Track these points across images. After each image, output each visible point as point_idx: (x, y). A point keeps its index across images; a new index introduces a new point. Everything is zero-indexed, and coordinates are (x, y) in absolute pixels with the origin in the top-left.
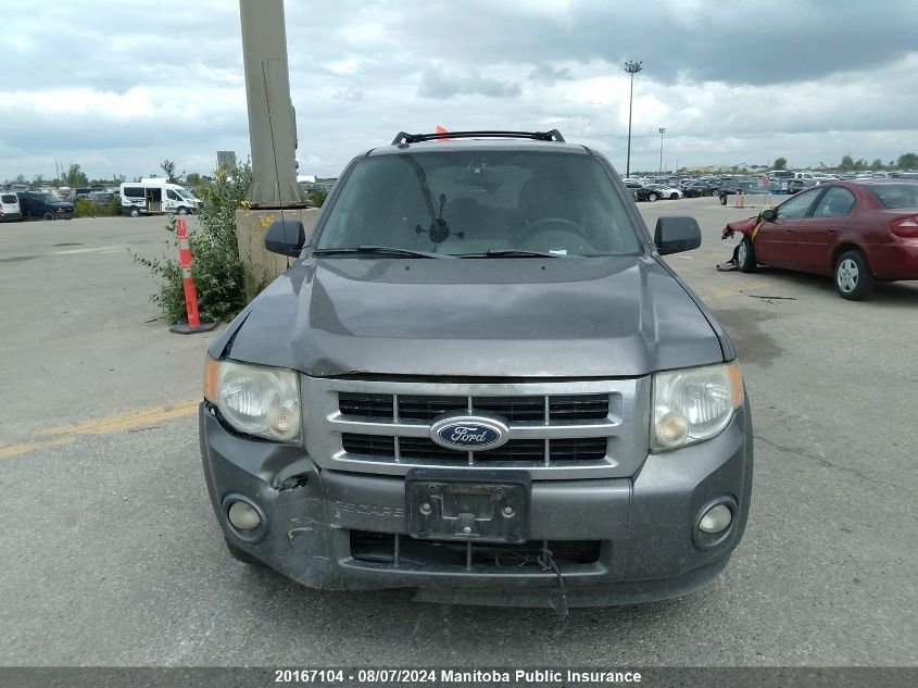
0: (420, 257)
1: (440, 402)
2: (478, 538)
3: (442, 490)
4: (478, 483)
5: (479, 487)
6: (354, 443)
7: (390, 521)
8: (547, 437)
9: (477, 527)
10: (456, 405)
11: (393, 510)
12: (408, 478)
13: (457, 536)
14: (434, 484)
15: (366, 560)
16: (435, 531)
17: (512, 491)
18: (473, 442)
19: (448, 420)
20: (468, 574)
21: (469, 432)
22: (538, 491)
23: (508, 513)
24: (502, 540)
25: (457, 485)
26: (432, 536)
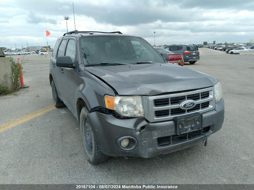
0: (121, 64)
1: (179, 98)
2: (192, 131)
3: (185, 121)
4: (192, 117)
5: (192, 118)
6: (158, 114)
7: (171, 132)
8: (200, 103)
9: (192, 128)
10: (183, 98)
11: (171, 129)
12: (174, 120)
13: (188, 132)
14: (183, 119)
15: (162, 145)
16: (183, 132)
17: (199, 117)
18: (190, 107)
19: (184, 102)
20: (188, 141)
21: (189, 104)
22: (204, 115)
23: (198, 123)
24: (197, 130)
25: (188, 118)
26: (182, 133)
